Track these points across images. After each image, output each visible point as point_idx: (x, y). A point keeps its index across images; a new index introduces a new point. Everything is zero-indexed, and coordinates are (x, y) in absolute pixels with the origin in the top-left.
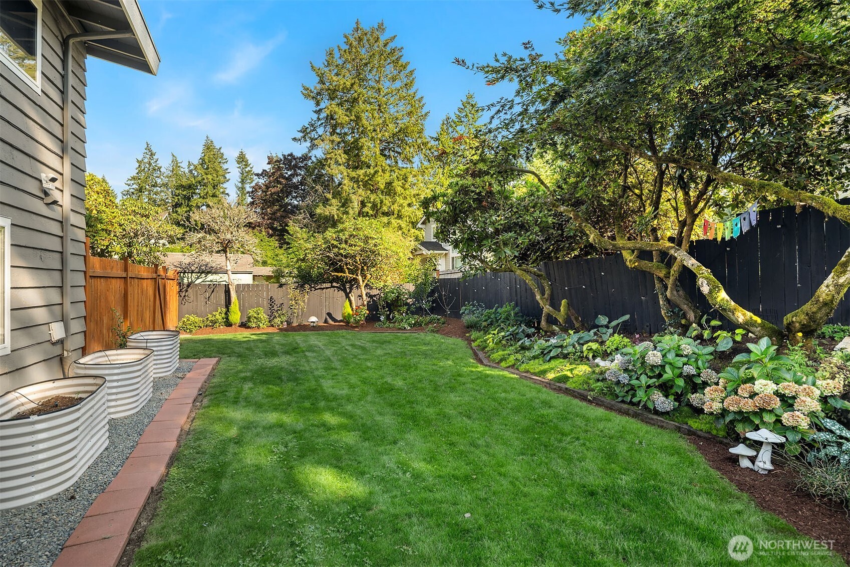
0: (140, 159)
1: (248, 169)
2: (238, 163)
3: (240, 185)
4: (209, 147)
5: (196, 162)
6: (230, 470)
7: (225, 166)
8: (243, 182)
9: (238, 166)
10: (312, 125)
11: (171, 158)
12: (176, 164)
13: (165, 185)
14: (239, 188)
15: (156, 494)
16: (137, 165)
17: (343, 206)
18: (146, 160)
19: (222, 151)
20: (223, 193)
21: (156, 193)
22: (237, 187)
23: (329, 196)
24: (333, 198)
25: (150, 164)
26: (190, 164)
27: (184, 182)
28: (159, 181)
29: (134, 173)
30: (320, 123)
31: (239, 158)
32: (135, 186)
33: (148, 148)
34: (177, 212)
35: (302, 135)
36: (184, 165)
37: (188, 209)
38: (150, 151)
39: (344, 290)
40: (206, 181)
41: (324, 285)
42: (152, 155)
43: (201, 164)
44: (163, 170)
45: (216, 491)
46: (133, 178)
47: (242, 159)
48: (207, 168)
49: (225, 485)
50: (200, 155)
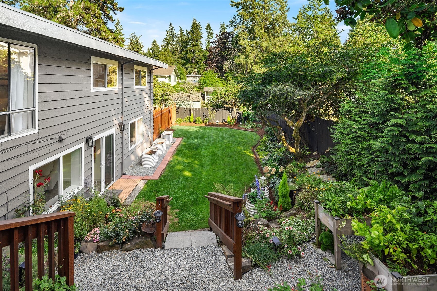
0: (168, 31)
1: (211, 31)
2: (207, 29)
3: (207, 39)
4: (194, 23)
5: (189, 30)
6: (175, 167)
7: (201, 31)
8: (208, 38)
9: (207, 30)
10: (235, 18)
11: (179, 29)
12: (181, 32)
13: (177, 41)
14: (206, 41)
15: (164, 169)
16: (167, 33)
17: (246, 58)
18: (170, 31)
19: (200, 24)
20: (200, 43)
21: (174, 45)
22: (206, 40)
23: (240, 54)
24: (242, 55)
25: (171, 32)
26: (187, 31)
27: (185, 40)
28: (175, 39)
29: (165, 37)
30: (238, 17)
31: (207, 27)
32: (166, 43)
33: (171, 26)
34: (182, 53)
35: (230, 23)
36: (185, 31)
37: (186, 52)
38: (172, 26)
39: (229, 111)
40: (193, 39)
41: (222, 109)
42: (172, 28)
43: (191, 31)
44: (176, 35)
45: (172, 170)
46: (165, 39)
47: (208, 27)
48: (194, 33)
49: (174, 169)
50: (191, 27)
